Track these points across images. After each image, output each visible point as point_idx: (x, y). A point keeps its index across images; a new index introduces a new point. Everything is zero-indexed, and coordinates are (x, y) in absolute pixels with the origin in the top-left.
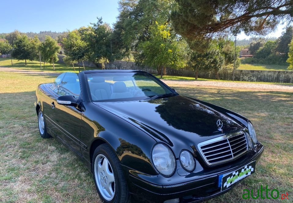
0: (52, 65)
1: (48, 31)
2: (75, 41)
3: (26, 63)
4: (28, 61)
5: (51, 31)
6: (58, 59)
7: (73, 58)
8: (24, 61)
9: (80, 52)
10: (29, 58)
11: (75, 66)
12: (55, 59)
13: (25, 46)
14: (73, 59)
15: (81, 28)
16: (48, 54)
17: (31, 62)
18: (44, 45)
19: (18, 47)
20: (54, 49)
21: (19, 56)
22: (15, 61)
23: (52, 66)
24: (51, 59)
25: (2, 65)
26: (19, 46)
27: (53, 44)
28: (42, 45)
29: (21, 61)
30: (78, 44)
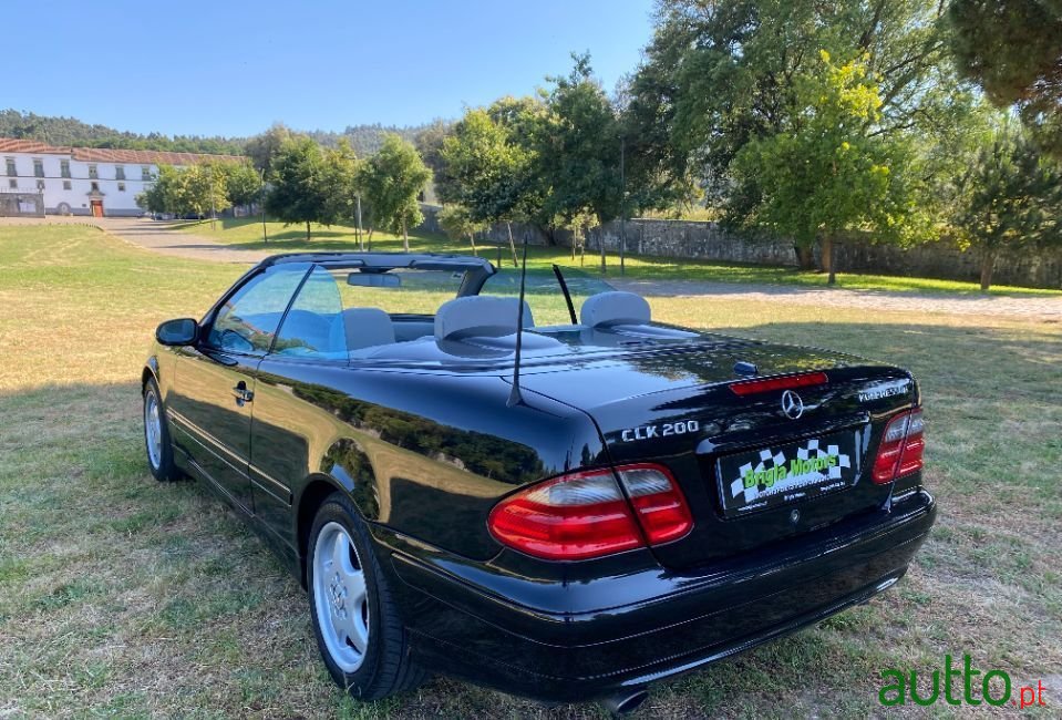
0: (401, 238)
1: (371, 125)
2: (487, 148)
3: (309, 234)
4: (315, 227)
5: (379, 125)
6: (420, 218)
7: (478, 214)
8: (302, 227)
9: (504, 190)
10: (321, 215)
11: (477, 243)
12: (411, 218)
13: (307, 174)
14: (479, 217)
15: (497, 102)
16: (390, 200)
17: (324, 228)
18: (375, 167)
19: (285, 179)
20: (408, 179)
21: (288, 211)
22: (276, 228)
23: (401, 244)
24: (398, 217)
25: (234, 243)
26: (289, 176)
27: (407, 163)
28: (371, 166)
29: (294, 227)
30: (497, 159)
